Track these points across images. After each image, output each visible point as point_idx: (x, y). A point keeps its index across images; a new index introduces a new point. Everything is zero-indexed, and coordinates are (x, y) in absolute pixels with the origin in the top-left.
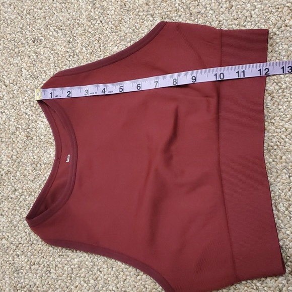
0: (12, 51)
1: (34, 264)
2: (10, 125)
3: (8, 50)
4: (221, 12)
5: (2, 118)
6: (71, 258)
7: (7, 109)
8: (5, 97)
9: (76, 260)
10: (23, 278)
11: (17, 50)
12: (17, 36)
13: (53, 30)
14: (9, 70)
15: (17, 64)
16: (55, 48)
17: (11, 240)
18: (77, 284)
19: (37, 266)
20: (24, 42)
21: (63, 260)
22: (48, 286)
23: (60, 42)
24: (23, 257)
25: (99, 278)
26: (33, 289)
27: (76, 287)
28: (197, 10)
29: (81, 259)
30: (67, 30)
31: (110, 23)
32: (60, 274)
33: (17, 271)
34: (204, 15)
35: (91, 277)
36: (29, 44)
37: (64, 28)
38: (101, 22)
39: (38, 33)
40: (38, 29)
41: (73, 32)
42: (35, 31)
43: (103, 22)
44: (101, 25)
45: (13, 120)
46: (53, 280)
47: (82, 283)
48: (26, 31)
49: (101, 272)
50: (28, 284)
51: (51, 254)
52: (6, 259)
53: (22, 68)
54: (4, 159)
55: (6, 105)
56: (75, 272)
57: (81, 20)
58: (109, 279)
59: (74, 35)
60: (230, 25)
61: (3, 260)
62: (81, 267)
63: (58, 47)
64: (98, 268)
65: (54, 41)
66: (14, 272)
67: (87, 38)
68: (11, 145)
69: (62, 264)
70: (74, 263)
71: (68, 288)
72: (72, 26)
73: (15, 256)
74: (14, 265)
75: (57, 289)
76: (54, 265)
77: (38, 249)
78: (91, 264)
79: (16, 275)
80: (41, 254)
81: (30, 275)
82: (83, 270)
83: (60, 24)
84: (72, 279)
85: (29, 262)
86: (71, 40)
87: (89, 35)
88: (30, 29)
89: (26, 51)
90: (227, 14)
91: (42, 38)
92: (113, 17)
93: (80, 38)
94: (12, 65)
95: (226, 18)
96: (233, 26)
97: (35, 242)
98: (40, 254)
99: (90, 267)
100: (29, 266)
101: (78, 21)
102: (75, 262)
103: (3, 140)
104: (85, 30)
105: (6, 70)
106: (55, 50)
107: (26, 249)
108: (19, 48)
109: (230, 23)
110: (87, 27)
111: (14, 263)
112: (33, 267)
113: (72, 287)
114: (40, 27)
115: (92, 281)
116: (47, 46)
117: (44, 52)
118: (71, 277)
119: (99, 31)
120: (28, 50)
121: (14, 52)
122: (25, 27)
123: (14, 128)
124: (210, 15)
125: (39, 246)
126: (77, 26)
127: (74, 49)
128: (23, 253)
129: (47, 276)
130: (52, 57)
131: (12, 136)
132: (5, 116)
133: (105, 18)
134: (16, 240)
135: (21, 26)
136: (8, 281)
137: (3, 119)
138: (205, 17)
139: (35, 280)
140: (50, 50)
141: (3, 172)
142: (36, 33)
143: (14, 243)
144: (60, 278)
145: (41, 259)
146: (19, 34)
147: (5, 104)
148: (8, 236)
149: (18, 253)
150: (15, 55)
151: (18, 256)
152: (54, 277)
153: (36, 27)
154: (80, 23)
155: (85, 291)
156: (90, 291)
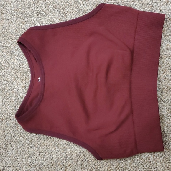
0: (23, 20)
1: (42, 152)
2: (23, 67)
3: (20, 19)
4: (162, 5)
5: (17, 63)
6: (66, 148)
7: (21, 57)
8: (19, 49)
9: (69, 149)
10: (35, 160)
11: (26, 20)
12: (26, 10)
13: (51, 8)
14: (21, 32)
16: (53, 20)
17: (26, 137)
18: (70, 164)
19: (44, 153)
20: (31, 15)
21: (61, 149)
22: (51, 165)
23: (56, 16)
24: (34, 148)
25: (84, 160)
26: (42, 167)
27: (70, 165)
28: (146, 2)
29: (72, 149)
30: (61, 9)
31: (90, 6)
32: (59, 158)
33: (31, 156)
34: (151, 6)
35: (79, 160)
36: (35, 16)
37: (59, 7)
38: (84, 5)
39: (40, 9)
40: (40, 7)
41: (65, 10)
42: (39, 8)
43: (85, 5)
44: (84, 7)
45: (25, 64)
46: (54, 161)
47: (74, 163)
48: (32, 7)
49: (85, 156)
50: (38, 164)
51: (53, 146)
52: (23, 149)
54: (20, 88)
55: (20, 55)
56: (69, 157)
57: (70, 3)
58: (90, 160)
59: (66, 12)
60: (167, 13)
61: (21, 150)
62: (72, 154)
63: (55, 20)
64: (83, 154)
65: (52, 16)
66: (29, 157)
68: (25, 80)
69: (60, 152)
70: (68, 151)
71: (64, 166)
72: (64, 7)
73: (29, 148)
74: (29, 153)
75: (57, 166)
76: (55, 153)
77: (45, 143)
78: (79, 152)
79: (30, 159)
80: (47, 146)
81: (40, 158)
82: (74, 155)
83: (56, 4)
84: (67, 160)
85: (38, 151)
86: (64, 15)
87: (76, 13)
88: (35, 6)
89: (32, 21)
90: (165, 6)
91: (44, 13)
92: (91, 2)
93: (70, 15)
94: (23, 29)
95: (165, 9)
96: (169, 13)
97: (42, 139)
98: (46, 146)
99: (78, 154)
100: (38, 153)
101: (68, 4)
102: (69, 151)
103: (18, 77)
104: (73, 10)
105: (19, 32)
106: (53, 21)
107: (36, 143)
108: (28, 18)
109: (168, 12)
110: (74, 8)
111: (29, 152)
112: (41, 154)
113: (67, 165)
114: (42, 6)
115: (79, 162)
116: (47, 18)
117: (45, 22)
118: (66, 160)
119: (82, 11)
120: (34, 20)
121: (24, 21)
122: (31, 5)
123: (26, 69)
124: (155, 6)
125: (45, 141)
126: (67, 7)
128: (34, 145)
129: (50, 159)
131: (25, 75)
132: (19, 62)
133: (86, 3)
134: (29, 138)
135: (29, 4)
136: (25, 162)
137: (18, 63)
138: (152, 7)
139: (43, 162)
140: (49, 21)
141: (19, 97)
142: (39, 9)
143: (28, 139)
144: (59, 160)
145: (46, 149)
146: (27, 9)
147: (19, 54)
148: (24, 135)
149: (31, 145)
150: (25, 23)
151: (31, 147)
152: (55, 159)
153: (40, 6)
154: (70, 5)
155: (76, 167)
156: (78, 167)
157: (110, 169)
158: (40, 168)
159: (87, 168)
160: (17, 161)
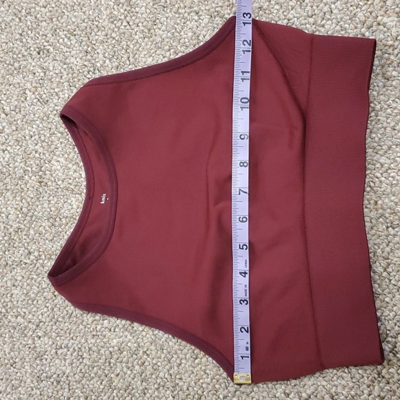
0: (10, 66)
1: (61, 348)
2: (15, 167)
3: (5, 65)
4: (290, 7)
5: (4, 158)
6: (109, 338)
7: (10, 146)
8: (6, 129)
9: (114, 341)
10: (48, 365)
11: (16, 65)
12: (16, 45)
13: (63, 36)
14: (9, 92)
15: (18, 83)
16: (68, 61)
17: (29, 317)
18: (118, 372)
19: (66, 350)
20: (26, 53)
21: (98, 341)
22: (81, 374)
23: (74, 52)
24: (46, 338)
25: (146, 363)
26: (62, 380)
27: (118, 375)
28: (257, 5)
29: (121, 339)
30: (82, 35)
31: (140, 24)
32: (96, 359)
33: (40, 356)
34: (267, 12)
35: (135, 363)
36: (33, 57)
37: (79, 33)
38: (128, 23)
39: (43, 41)
40: (43, 35)
41: (91, 38)
42: (40, 38)
43: (131, 23)
44: (128, 27)
45: (19, 161)
46: (86, 367)
47: (125, 369)
48: (27, 38)
49: (148, 355)
50: (55, 373)
51: (82, 335)
52: (24, 342)
53: (25, 89)
54: (12, 213)
55: (8, 141)
56: (115, 356)
57: (101, 21)
58: (159, 364)
59: (93, 42)
60: (302, 24)
61: (21, 343)
62: (122, 350)
63: (73, 60)
64: (145, 350)
65: (67, 52)
66: (36, 359)
67: (110, 47)
68: (20, 193)
69: (97, 347)
70: (112, 344)
71: (106, 376)
72: (88, 30)
73: (36, 339)
74: (35, 349)
75: (93, 378)
76: (87, 348)
77: (66, 328)
78: (135, 345)
79: (38, 362)
80: (70, 334)
81: (57, 361)
82: (125, 353)
83: (73, 27)
84: (112, 365)
85: (54, 346)
86: (89, 49)
87: (114, 41)
88: (32, 35)
89: (29, 66)
90: (299, 10)
91: (49, 47)
92: (144, 16)
93: (101, 47)
94: (12, 86)
95: (298, 15)
96: (307, 25)
97: (60, 319)
98: (68, 335)
99: (134, 350)
100: (54, 351)
101: (97, 23)
102: (114, 344)
103: (8, 188)
104: (106, 35)
105: (4, 92)
106: (69, 64)
107: (49, 328)
108: (19, 62)
109: (303, 22)
110: (110, 31)
111: (35, 347)
112: (59, 352)
113: (112, 376)
114: (46, 32)
115: (137, 367)
116: (57, 58)
117: (54, 67)
118: (110, 363)
119: (126, 36)
120: (32, 64)
121: (13, 68)
122: (25, 33)
123: (22, 171)
124: (275, 11)
125: (66, 324)
126: (96, 30)
127: (93, 61)
128: (46, 334)
129: (78, 362)
130: (65, 73)
131: (19, 182)
132: (8, 156)
133: (133, 18)
134: (35, 318)
135: (20, 32)
136: (29, 370)
137: (6, 159)
138: (269, 14)
139: (64, 368)
140: (61, 64)
141: (11, 230)
142: (41, 41)
143: (33, 321)
144: (96, 364)
145: (69, 340)
146: (18, 42)
147: (6, 140)
148: (25, 313)
149: (39, 334)
150: (15, 72)
151: (40, 337)
152: (88, 363)
153: (41, 33)
154: (100, 25)
155: (130, 379)
156: (136, 379)
157: (201, 381)
158: (58, 382)
159: (154, 381)
160: (15, 368)
